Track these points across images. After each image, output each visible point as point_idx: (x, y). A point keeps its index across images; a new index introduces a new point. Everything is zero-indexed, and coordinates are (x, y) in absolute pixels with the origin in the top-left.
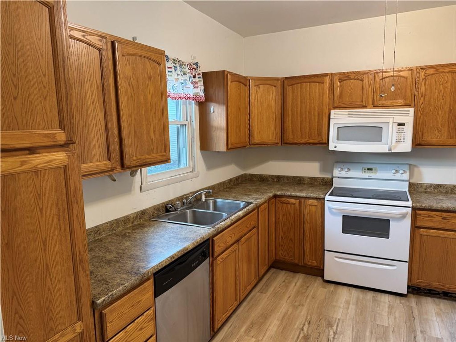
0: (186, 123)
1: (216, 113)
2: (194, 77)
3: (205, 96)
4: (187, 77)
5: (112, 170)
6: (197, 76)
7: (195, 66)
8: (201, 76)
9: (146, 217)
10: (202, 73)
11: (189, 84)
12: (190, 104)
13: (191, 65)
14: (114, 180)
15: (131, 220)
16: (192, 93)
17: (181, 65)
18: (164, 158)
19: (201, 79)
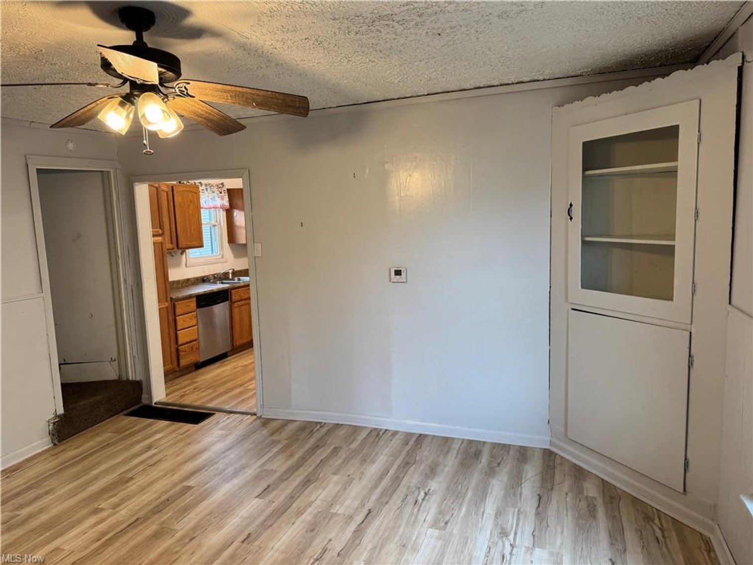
0: (216, 224)
1: (238, 216)
2: (221, 193)
3: (230, 205)
4: (215, 194)
5: (173, 249)
6: (223, 192)
7: (221, 186)
8: (226, 191)
9: (190, 283)
10: (227, 189)
11: (217, 198)
12: (219, 210)
13: (218, 186)
14: (172, 256)
15: (181, 283)
16: (219, 204)
17: (210, 187)
18: (200, 245)
19: (227, 194)
